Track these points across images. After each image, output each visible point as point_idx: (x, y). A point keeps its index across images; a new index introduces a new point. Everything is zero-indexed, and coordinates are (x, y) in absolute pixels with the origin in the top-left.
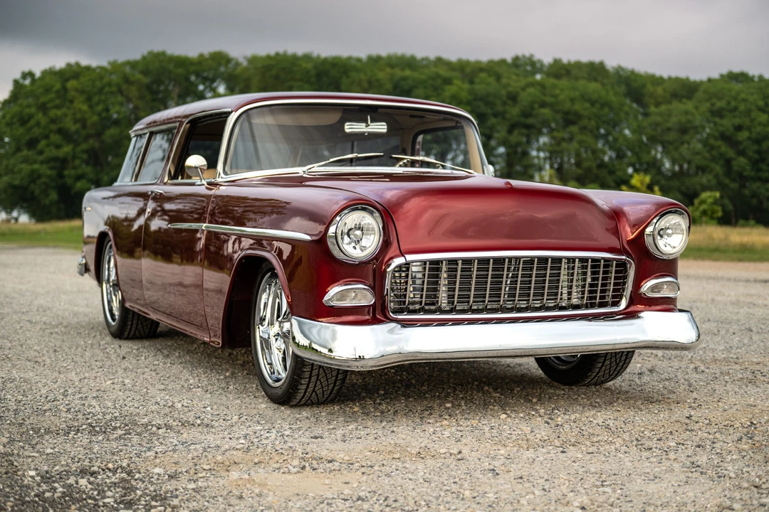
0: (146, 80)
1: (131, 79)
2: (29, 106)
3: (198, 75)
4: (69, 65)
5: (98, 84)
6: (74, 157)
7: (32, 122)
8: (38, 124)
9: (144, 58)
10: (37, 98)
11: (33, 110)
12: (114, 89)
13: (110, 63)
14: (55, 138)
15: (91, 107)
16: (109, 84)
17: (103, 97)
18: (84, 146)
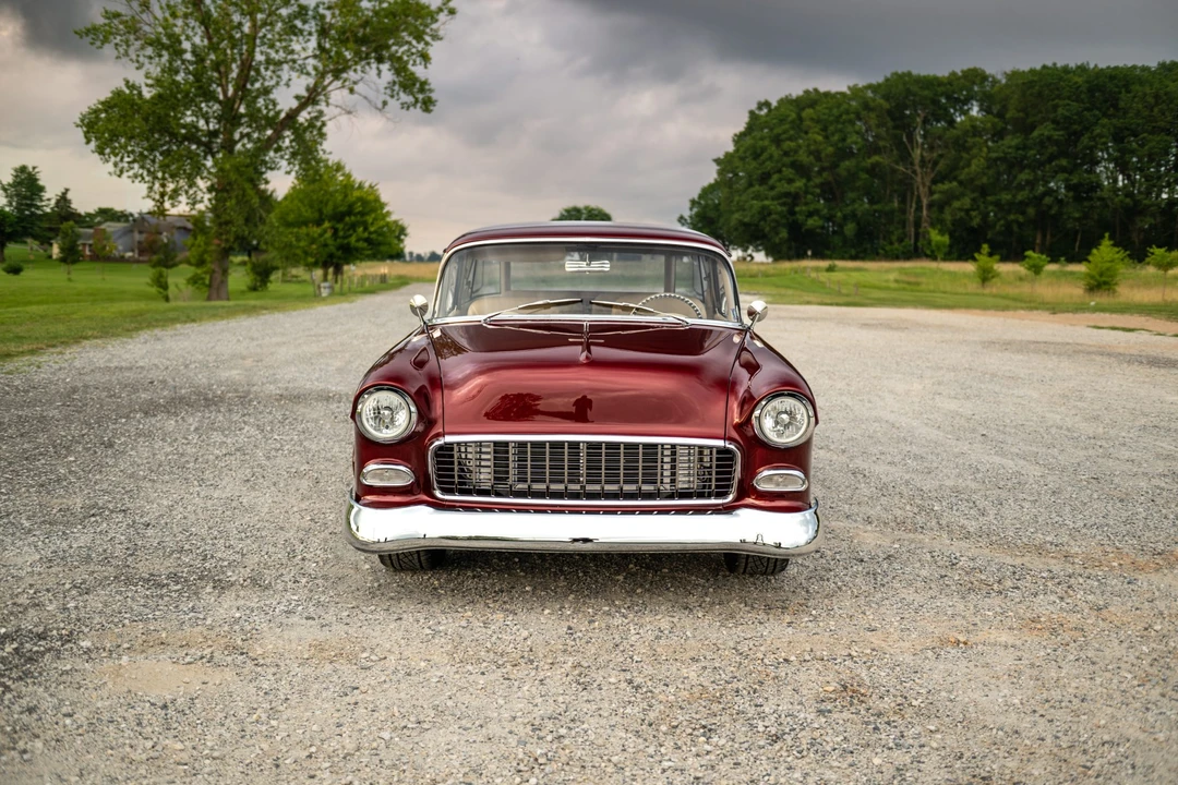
0: (886, 105)
1: (872, 104)
2: (762, 139)
3: (949, 98)
4: (807, 92)
5: (835, 112)
6: (806, 192)
7: (765, 156)
8: (771, 157)
9: (887, 80)
10: (771, 129)
11: (766, 143)
12: (852, 116)
13: (849, 88)
14: (788, 172)
15: (826, 137)
16: (847, 112)
17: (840, 126)
18: (818, 181)
